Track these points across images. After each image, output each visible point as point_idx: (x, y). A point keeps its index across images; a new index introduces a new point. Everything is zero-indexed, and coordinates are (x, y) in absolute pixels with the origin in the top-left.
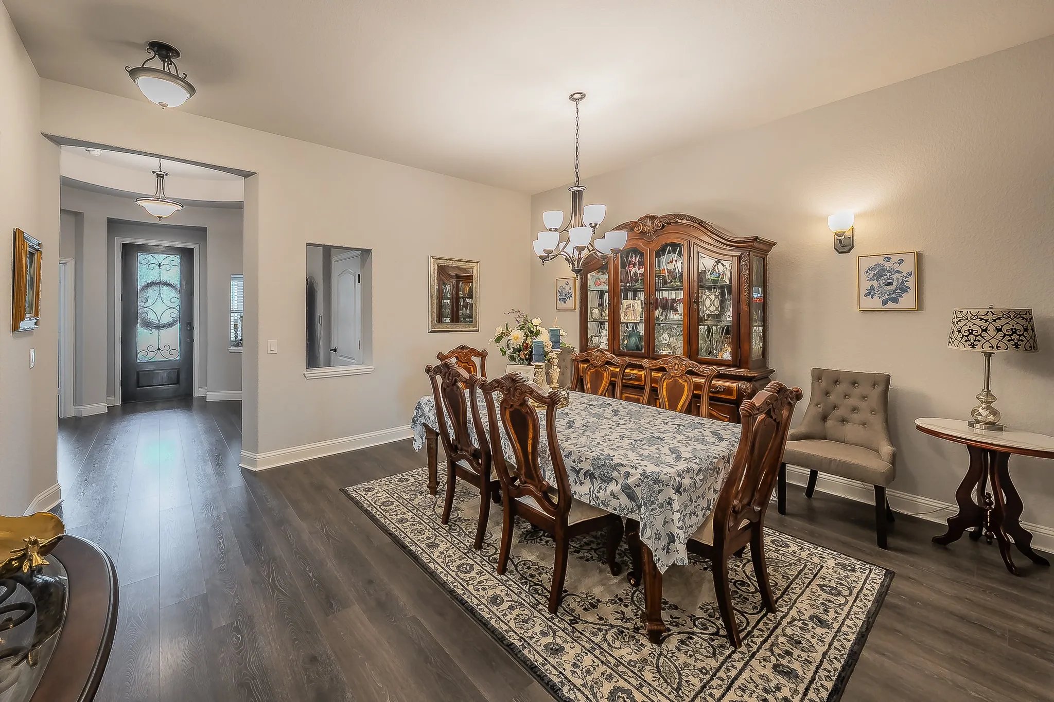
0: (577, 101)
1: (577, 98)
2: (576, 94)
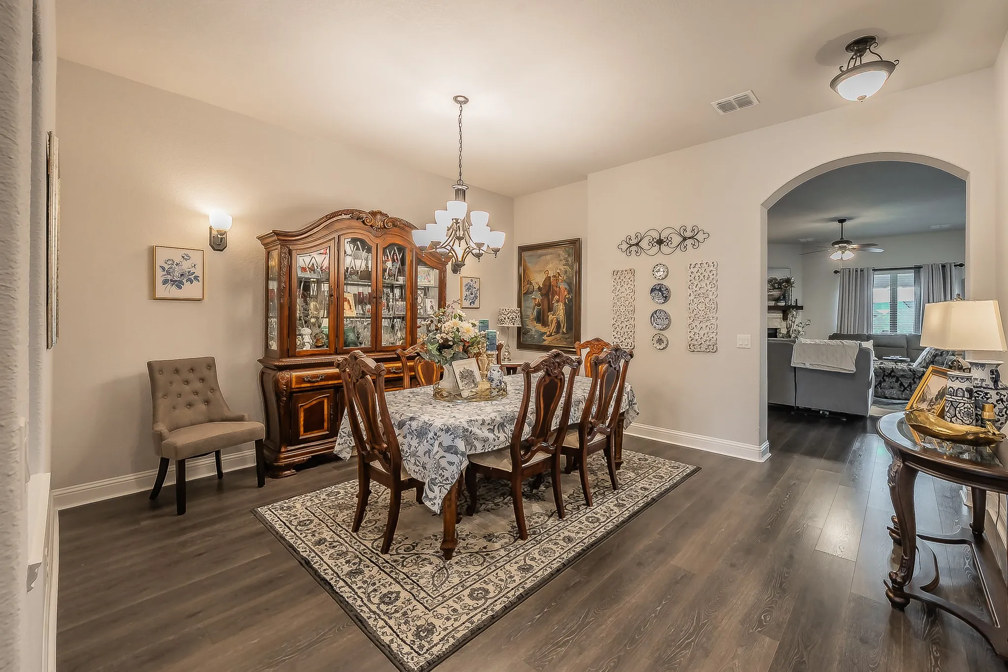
0: (460, 103)
1: (461, 101)
2: (461, 96)
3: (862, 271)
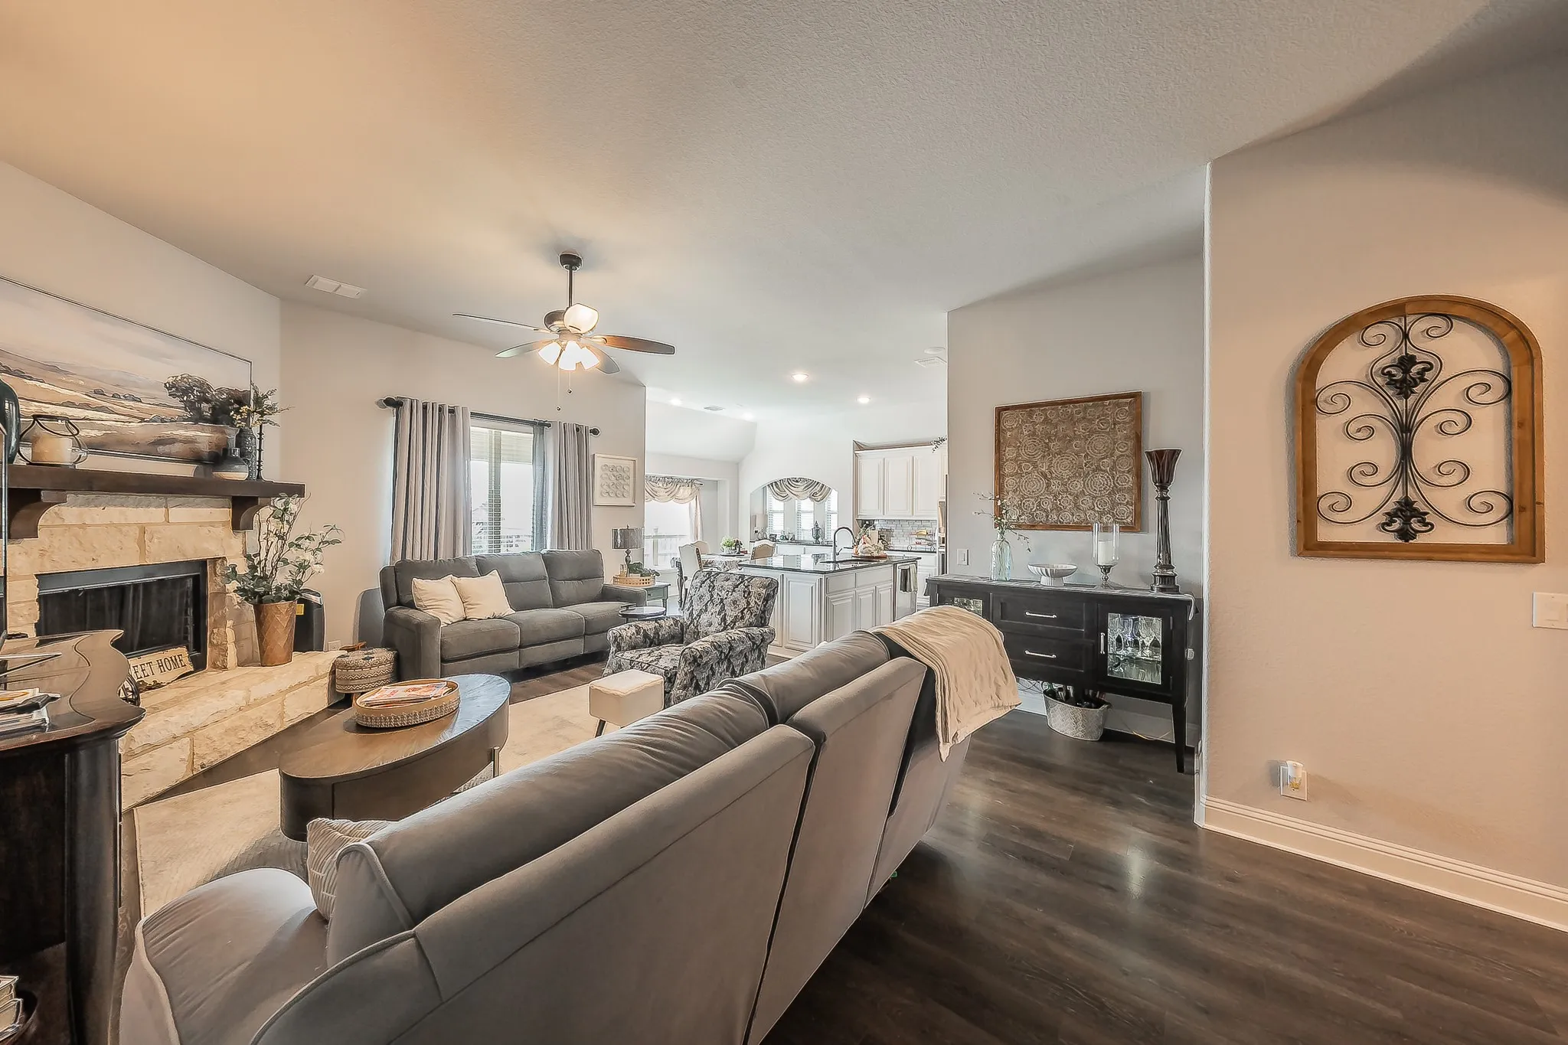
3: (452, 411)
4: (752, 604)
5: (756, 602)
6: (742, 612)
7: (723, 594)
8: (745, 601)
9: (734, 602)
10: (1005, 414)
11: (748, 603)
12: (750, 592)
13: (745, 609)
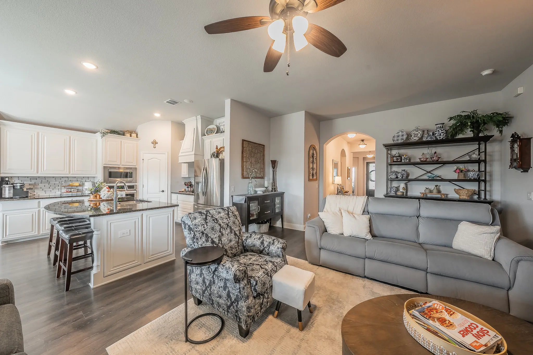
4: (222, 224)
5: (223, 222)
6: (220, 232)
7: (201, 228)
8: (217, 225)
9: (213, 229)
10: (244, 142)
11: (220, 225)
12: (216, 219)
13: (220, 229)
